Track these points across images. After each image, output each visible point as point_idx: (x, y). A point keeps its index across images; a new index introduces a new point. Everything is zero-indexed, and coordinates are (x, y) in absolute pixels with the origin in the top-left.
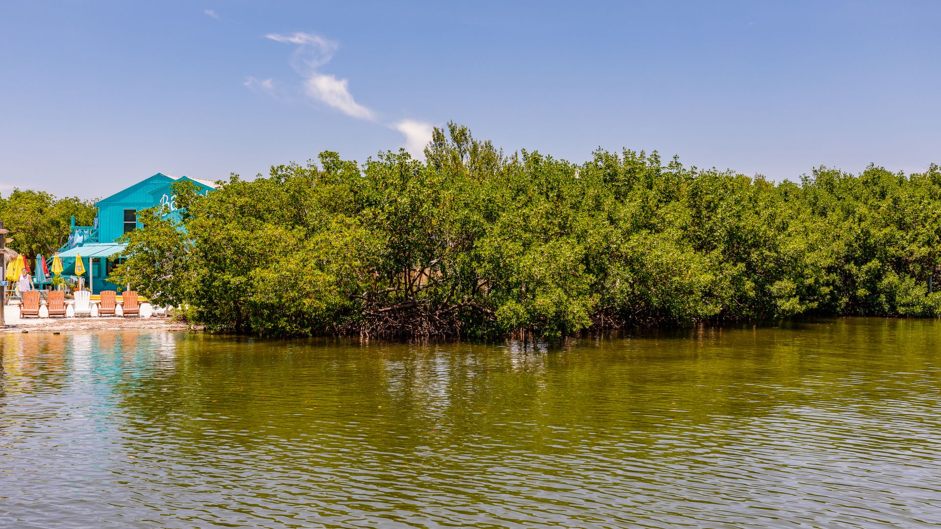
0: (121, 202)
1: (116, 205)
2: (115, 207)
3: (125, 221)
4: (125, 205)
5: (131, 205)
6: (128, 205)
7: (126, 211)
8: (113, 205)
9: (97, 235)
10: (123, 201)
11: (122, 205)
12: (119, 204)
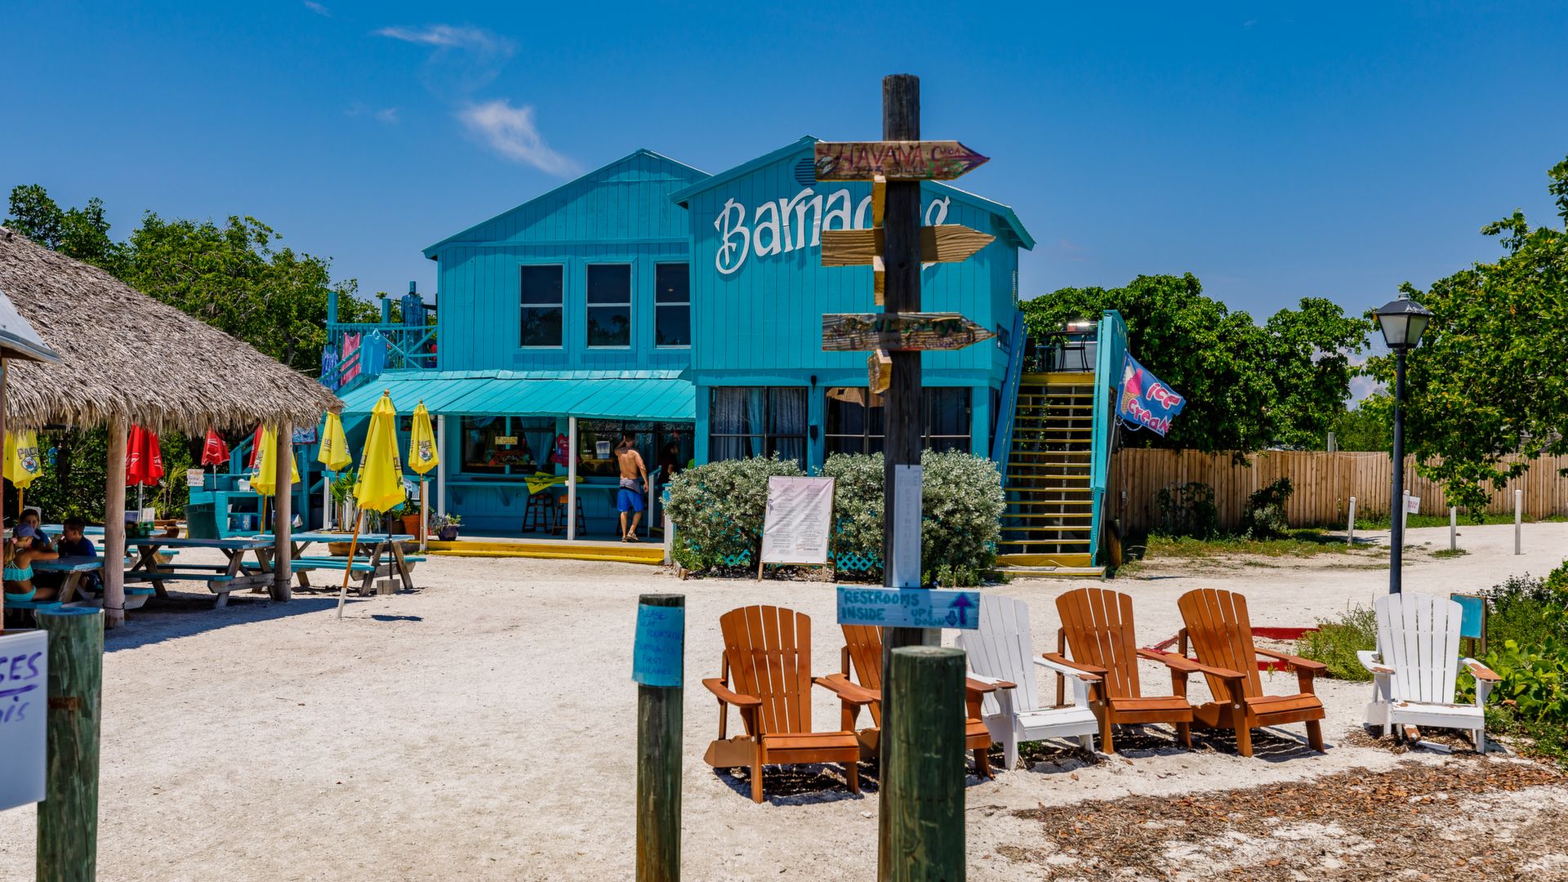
0: (512, 241)
1: (495, 251)
2: (490, 258)
3: (523, 301)
4: (525, 250)
5: (545, 250)
6: (535, 250)
7: (527, 272)
8: (486, 251)
9: (430, 346)
10: (520, 238)
11: (515, 250)
12: (505, 250)
